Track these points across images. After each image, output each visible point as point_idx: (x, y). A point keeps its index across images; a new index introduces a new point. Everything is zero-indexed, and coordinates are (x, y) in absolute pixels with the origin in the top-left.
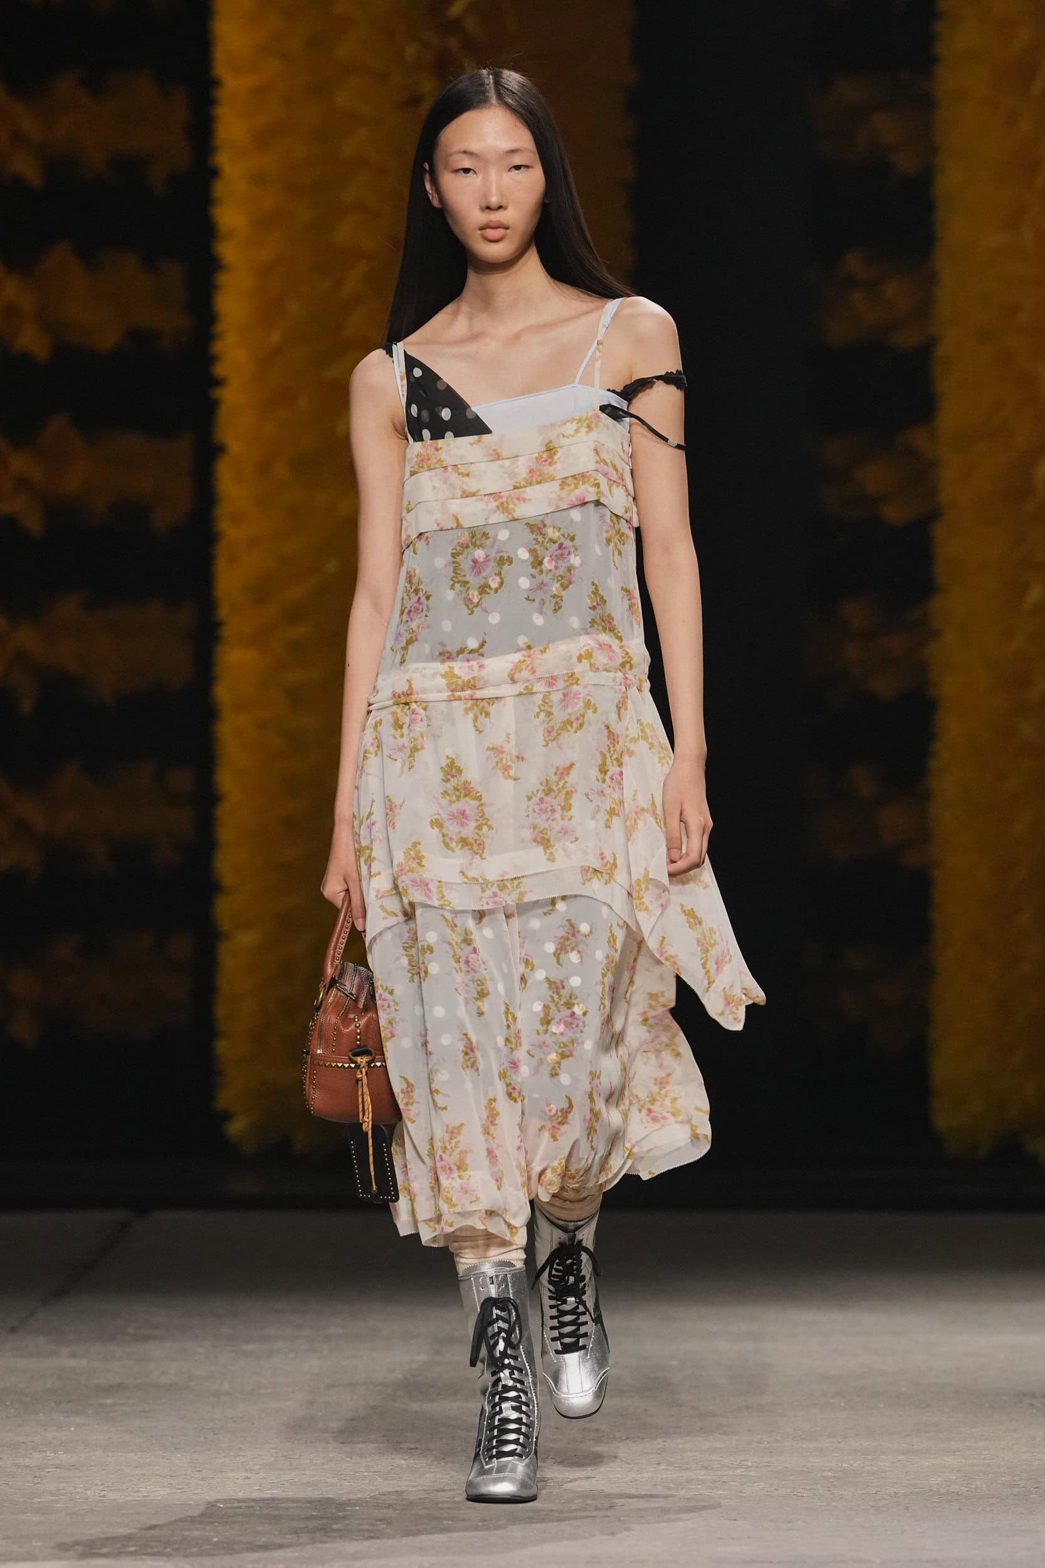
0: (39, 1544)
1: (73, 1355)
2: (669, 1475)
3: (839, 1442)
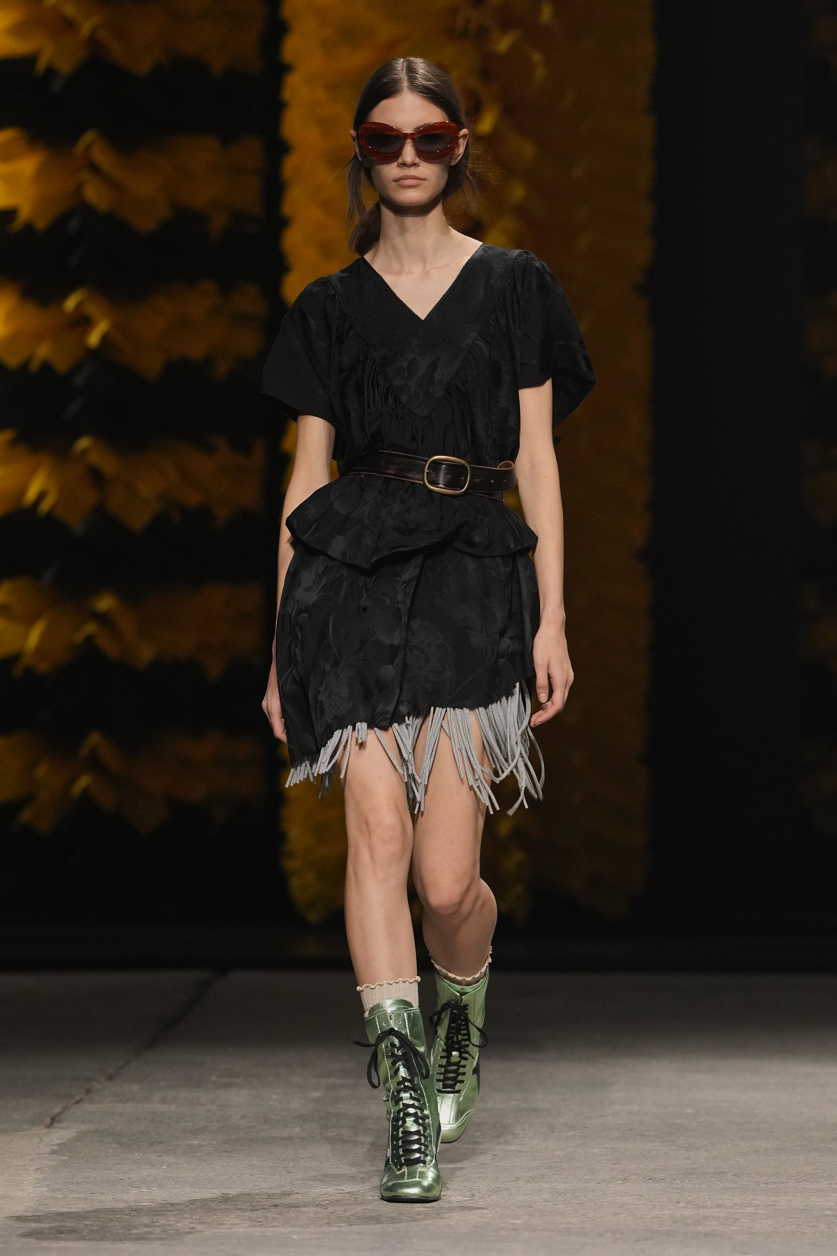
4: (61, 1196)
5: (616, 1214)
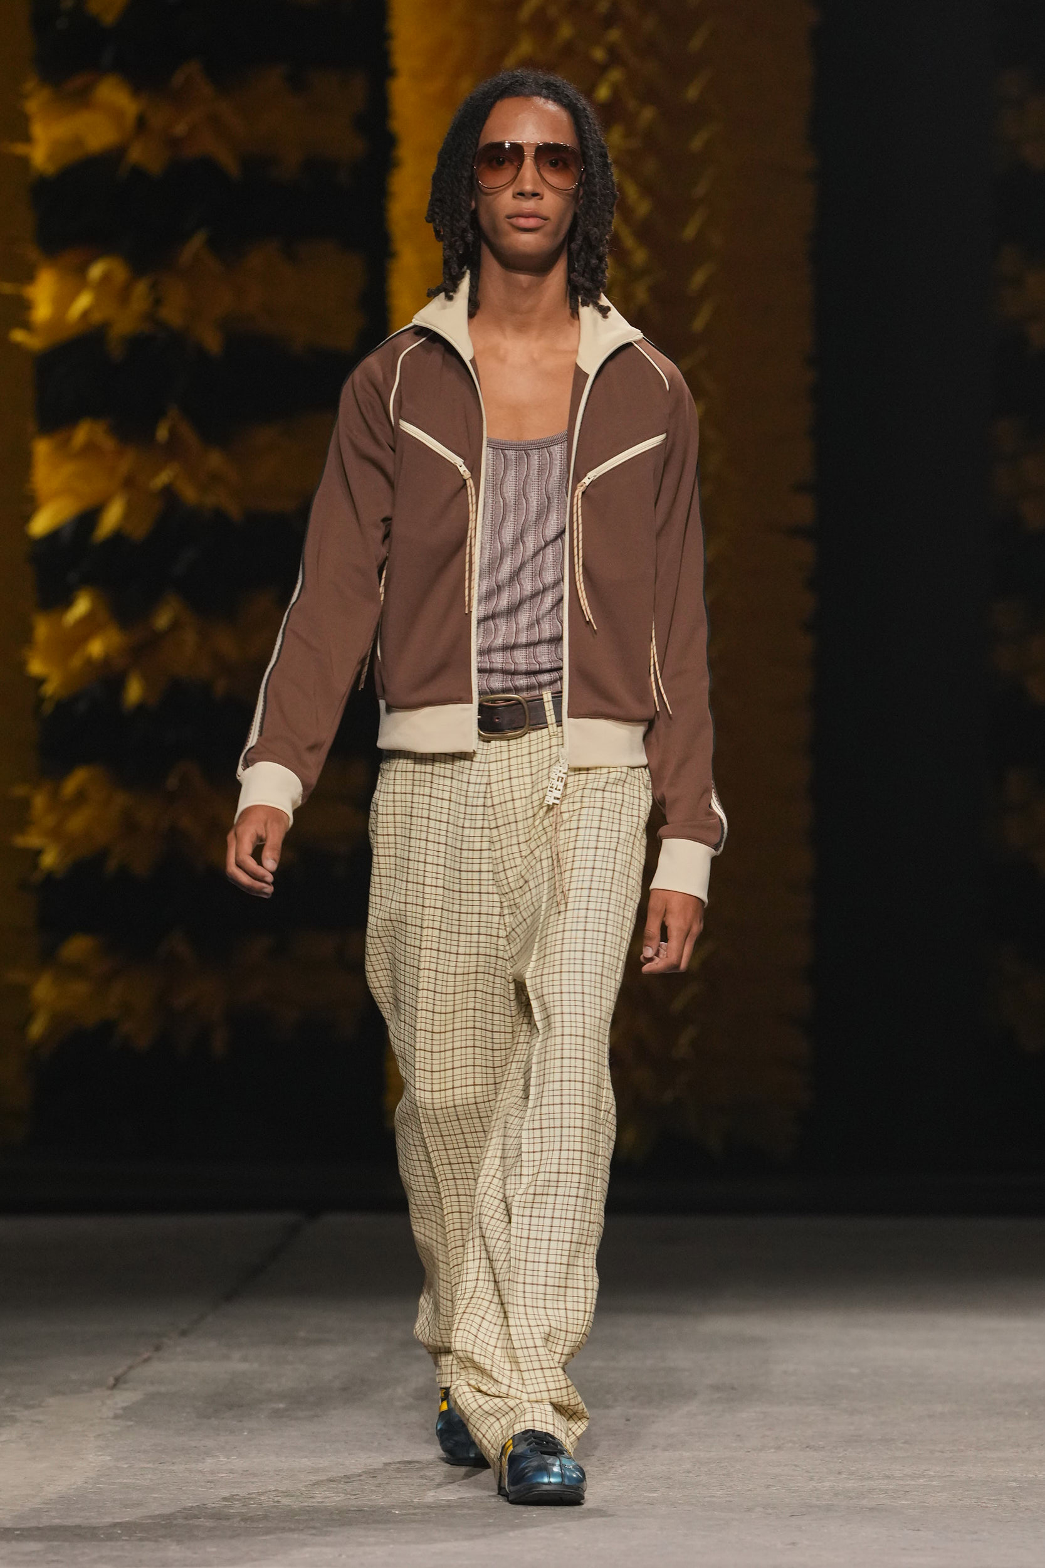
0: (214, 1550)
1: (245, 1359)
2: (850, 1485)
3: (1023, 1452)
4: (126, 1466)
5: (768, 1486)
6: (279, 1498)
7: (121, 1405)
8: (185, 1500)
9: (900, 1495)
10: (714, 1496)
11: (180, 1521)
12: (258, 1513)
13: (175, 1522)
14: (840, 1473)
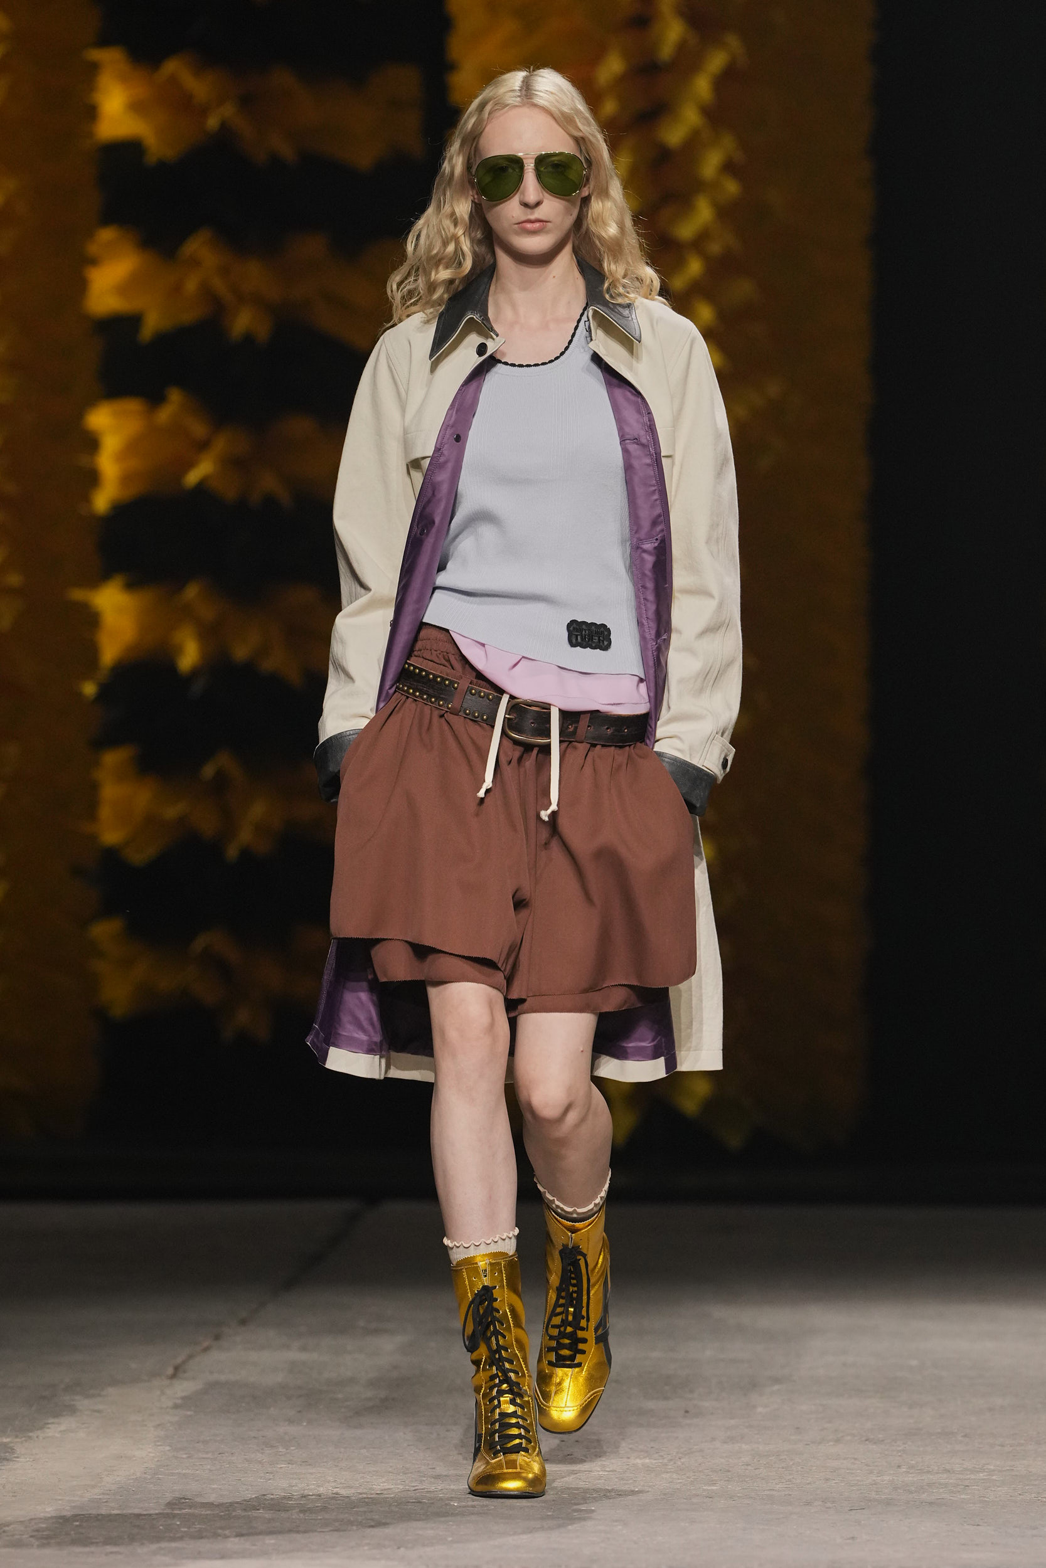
0: (273, 1541)
1: (304, 1349)
2: (909, 1478)
4: (184, 1456)
5: (827, 1480)
6: (338, 1489)
7: (180, 1394)
8: (244, 1491)
9: (959, 1490)
10: (774, 1490)
11: (239, 1512)
12: (317, 1505)
13: (234, 1514)
14: (899, 1467)
